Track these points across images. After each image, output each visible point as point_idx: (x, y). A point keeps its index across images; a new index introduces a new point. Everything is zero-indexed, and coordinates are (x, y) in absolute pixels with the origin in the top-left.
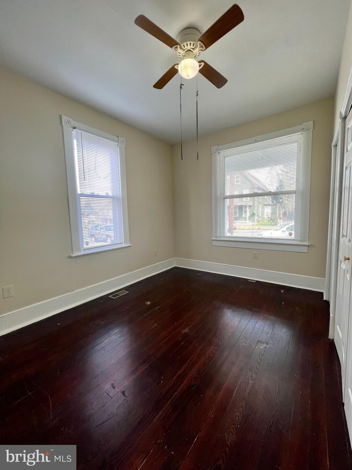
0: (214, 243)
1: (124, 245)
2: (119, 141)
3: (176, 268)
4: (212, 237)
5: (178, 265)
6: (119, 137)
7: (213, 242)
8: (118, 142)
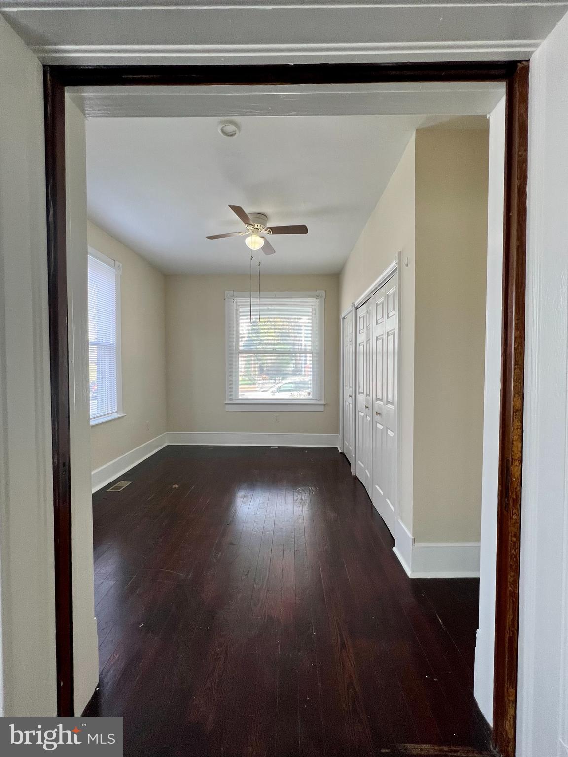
0: (228, 408)
1: (116, 416)
2: (116, 265)
3: (168, 446)
4: (225, 400)
5: (171, 443)
6: (116, 262)
7: (227, 406)
8: (114, 267)
